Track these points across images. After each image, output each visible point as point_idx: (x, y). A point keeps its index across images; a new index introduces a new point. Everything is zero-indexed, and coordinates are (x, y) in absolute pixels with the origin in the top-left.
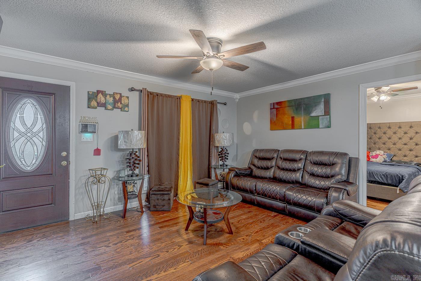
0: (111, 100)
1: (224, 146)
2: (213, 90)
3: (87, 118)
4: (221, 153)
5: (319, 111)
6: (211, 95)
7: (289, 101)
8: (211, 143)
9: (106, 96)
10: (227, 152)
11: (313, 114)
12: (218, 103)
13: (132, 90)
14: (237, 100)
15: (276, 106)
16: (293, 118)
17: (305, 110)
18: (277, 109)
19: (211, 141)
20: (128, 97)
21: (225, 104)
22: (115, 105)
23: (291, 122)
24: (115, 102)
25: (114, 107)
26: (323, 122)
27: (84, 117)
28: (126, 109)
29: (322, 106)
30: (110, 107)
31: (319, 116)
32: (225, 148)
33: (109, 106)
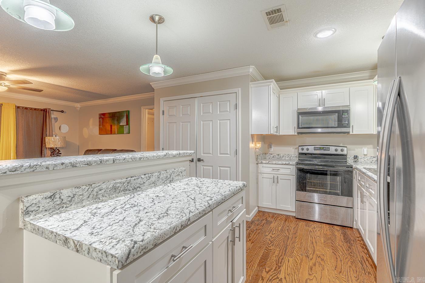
1: (56, 148)
4: (53, 153)
5: (123, 122)
7: (109, 113)
8: (43, 145)
10: (60, 153)
11: (121, 124)
12: (51, 110)
14: (79, 109)
15: (102, 117)
16: (111, 126)
17: (117, 120)
18: (103, 118)
19: (43, 143)
21: (62, 112)
23: (110, 129)
26: (126, 129)
29: (125, 119)
31: (124, 125)
32: (58, 149)
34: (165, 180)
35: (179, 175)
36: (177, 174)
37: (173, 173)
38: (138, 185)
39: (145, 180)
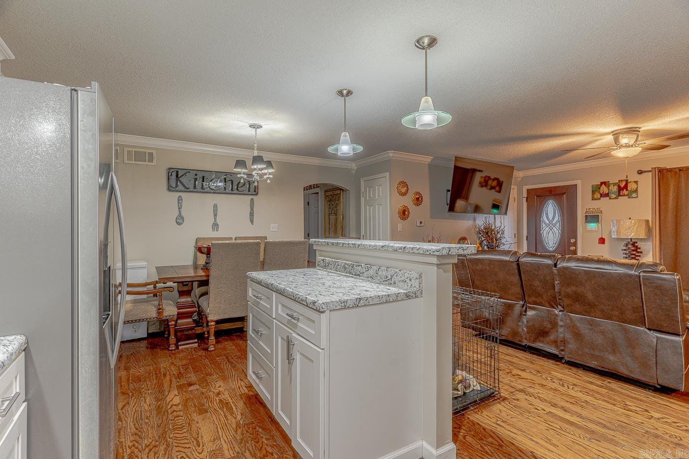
0: (615, 189)
3: (592, 210)
9: (609, 186)
13: (640, 172)
20: (636, 182)
22: (619, 193)
24: (620, 189)
25: (619, 195)
27: (589, 209)
28: (634, 195)
33: (613, 195)
34: (384, 279)
35: (405, 281)
36: (402, 279)
37: (396, 275)
38: (358, 273)
39: (364, 270)
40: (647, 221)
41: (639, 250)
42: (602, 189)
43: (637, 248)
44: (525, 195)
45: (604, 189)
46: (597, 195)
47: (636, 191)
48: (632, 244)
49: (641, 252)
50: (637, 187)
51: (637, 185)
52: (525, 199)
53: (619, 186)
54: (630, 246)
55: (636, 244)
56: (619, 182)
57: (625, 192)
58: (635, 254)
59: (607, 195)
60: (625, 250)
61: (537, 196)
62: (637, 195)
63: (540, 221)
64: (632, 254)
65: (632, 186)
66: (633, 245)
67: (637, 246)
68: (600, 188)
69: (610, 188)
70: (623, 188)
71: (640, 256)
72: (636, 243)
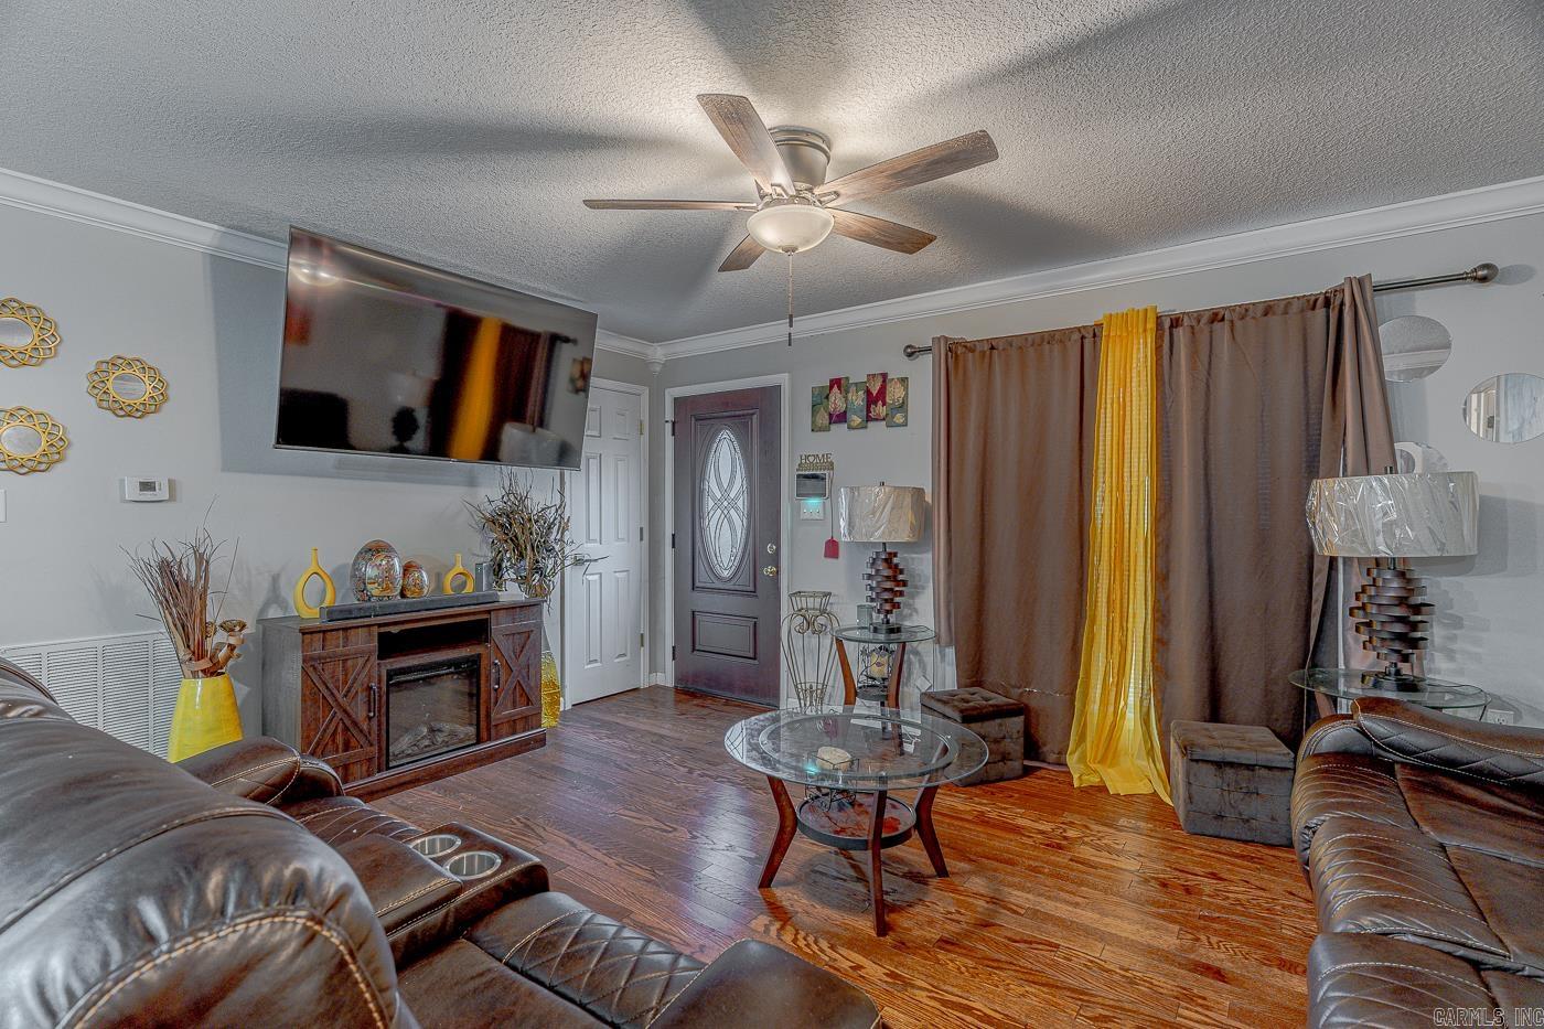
0: (858, 399)
2: (791, 326)
3: (811, 459)
6: (790, 345)
9: (847, 392)
13: (912, 352)
20: (904, 380)
22: (868, 411)
24: (872, 400)
25: (869, 419)
27: (807, 457)
28: (899, 418)
30: (856, 420)
33: (855, 417)
40: (919, 492)
41: (901, 577)
42: (832, 399)
43: (896, 569)
44: (669, 415)
45: (837, 401)
46: (823, 419)
47: (903, 407)
48: (886, 560)
49: (904, 583)
50: (907, 394)
51: (906, 389)
52: (669, 427)
53: (868, 392)
54: (881, 566)
55: (895, 560)
56: (869, 380)
57: (880, 410)
58: (891, 590)
59: (841, 418)
60: (870, 577)
61: (696, 420)
62: (906, 417)
63: (702, 491)
64: (886, 590)
65: (895, 393)
66: (888, 561)
67: (896, 565)
68: (827, 397)
69: (850, 395)
70: (877, 399)
71: (901, 594)
72: (895, 555)
